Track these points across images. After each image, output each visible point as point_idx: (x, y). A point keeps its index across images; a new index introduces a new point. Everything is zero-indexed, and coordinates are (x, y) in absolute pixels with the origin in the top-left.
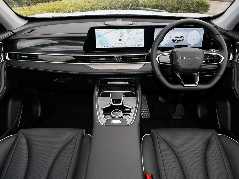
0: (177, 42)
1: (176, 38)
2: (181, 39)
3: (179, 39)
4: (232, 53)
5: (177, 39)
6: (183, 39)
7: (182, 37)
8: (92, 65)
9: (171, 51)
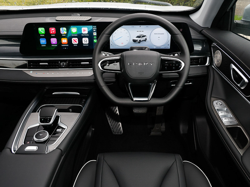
0: (139, 43)
1: (137, 37)
2: (144, 38)
3: (142, 39)
4: (209, 57)
5: (139, 39)
6: (146, 39)
7: (145, 36)
8: (31, 72)
9: (120, 54)
